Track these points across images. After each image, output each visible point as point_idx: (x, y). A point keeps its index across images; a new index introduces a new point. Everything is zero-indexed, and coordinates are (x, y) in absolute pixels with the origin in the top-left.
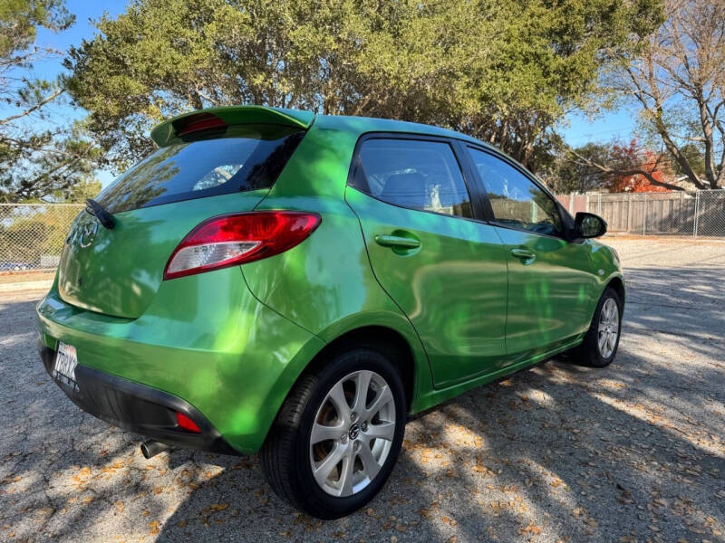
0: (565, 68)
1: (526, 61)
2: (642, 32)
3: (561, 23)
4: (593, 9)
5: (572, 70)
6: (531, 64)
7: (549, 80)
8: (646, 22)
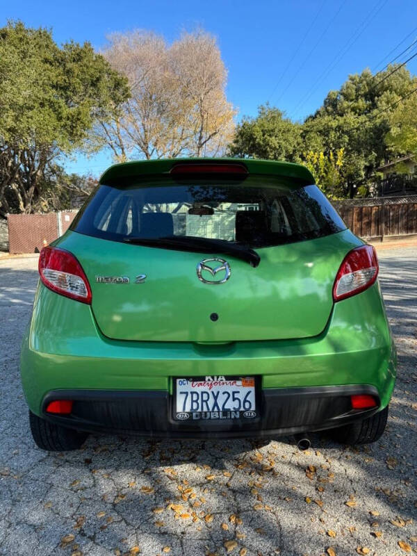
0: (73, 117)
1: (42, 105)
2: (117, 101)
3: (65, 81)
4: (87, 77)
5: (78, 119)
6: (47, 108)
7: (62, 123)
8: (119, 94)
